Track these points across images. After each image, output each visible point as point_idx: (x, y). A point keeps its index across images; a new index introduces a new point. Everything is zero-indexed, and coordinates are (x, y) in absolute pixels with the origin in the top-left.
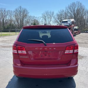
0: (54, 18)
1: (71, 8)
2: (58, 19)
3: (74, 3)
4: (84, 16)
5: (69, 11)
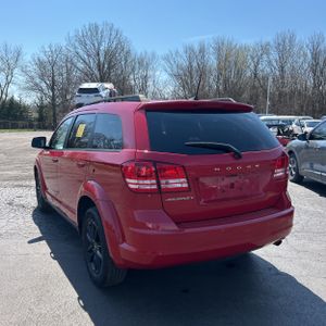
0: (24, 71)
1: (88, 42)
2: (42, 77)
3: (97, 27)
4: (132, 77)
5: (79, 51)
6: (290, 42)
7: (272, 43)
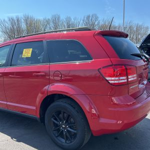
6: (58, 19)
7: (50, 19)
